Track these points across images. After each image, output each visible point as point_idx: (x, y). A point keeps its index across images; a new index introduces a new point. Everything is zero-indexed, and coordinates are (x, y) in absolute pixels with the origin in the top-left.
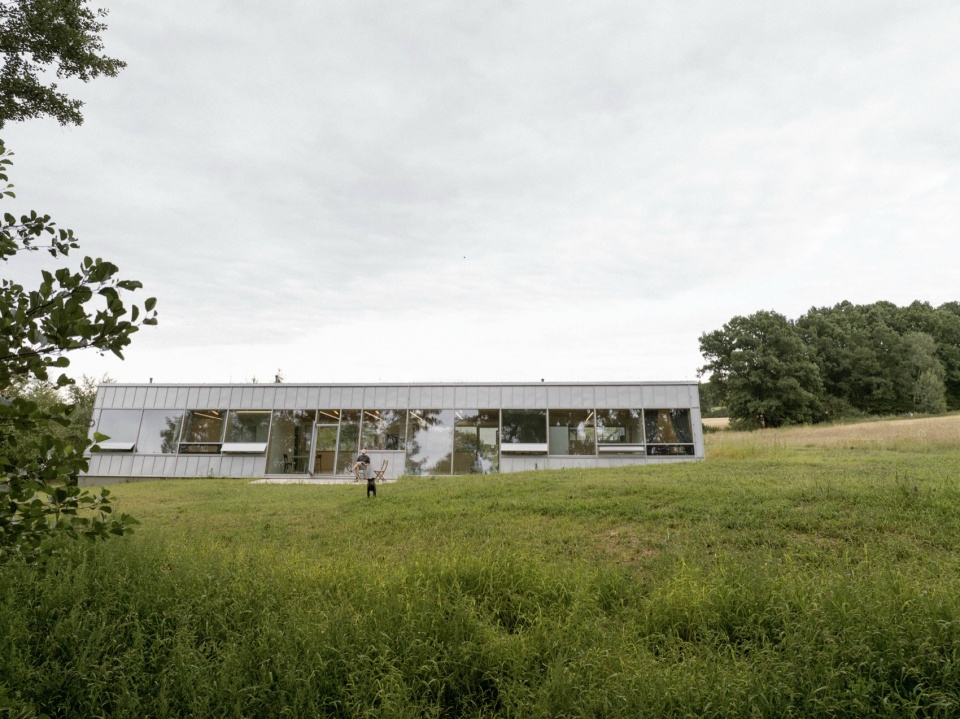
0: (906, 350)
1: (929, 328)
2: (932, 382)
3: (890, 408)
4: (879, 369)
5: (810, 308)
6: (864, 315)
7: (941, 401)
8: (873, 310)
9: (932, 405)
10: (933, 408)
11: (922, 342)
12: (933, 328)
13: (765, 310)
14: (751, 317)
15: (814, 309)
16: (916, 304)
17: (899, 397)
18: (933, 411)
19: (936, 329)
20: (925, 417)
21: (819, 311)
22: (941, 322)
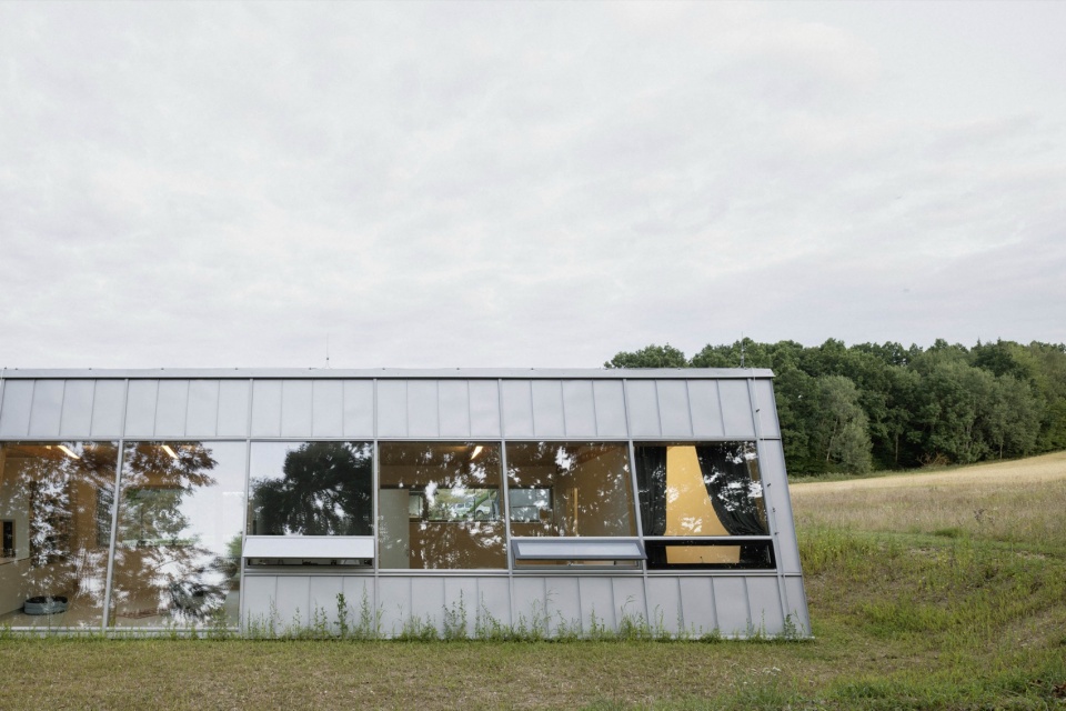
0: (825, 398)
1: (849, 371)
2: (858, 437)
3: (801, 467)
4: (793, 420)
5: (705, 346)
6: (770, 355)
7: (866, 459)
8: (781, 350)
9: (856, 464)
10: (856, 468)
11: (843, 389)
12: (852, 371)
13: (657, 346)
14: (640, 353)
15: (709, 347)
16: (830, 342)
17: (813, 455)
18: (854, 471)
19: (856, 373)
20: (847, 479)
21: (716, 351)
22: (862, 364)
